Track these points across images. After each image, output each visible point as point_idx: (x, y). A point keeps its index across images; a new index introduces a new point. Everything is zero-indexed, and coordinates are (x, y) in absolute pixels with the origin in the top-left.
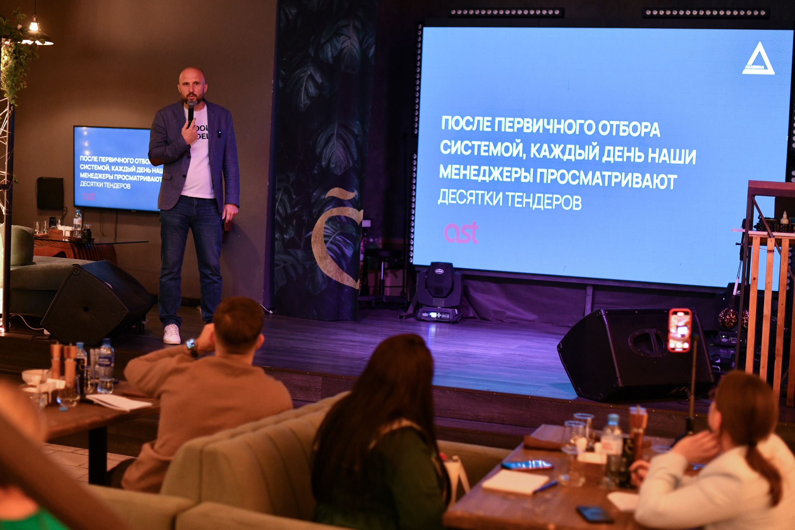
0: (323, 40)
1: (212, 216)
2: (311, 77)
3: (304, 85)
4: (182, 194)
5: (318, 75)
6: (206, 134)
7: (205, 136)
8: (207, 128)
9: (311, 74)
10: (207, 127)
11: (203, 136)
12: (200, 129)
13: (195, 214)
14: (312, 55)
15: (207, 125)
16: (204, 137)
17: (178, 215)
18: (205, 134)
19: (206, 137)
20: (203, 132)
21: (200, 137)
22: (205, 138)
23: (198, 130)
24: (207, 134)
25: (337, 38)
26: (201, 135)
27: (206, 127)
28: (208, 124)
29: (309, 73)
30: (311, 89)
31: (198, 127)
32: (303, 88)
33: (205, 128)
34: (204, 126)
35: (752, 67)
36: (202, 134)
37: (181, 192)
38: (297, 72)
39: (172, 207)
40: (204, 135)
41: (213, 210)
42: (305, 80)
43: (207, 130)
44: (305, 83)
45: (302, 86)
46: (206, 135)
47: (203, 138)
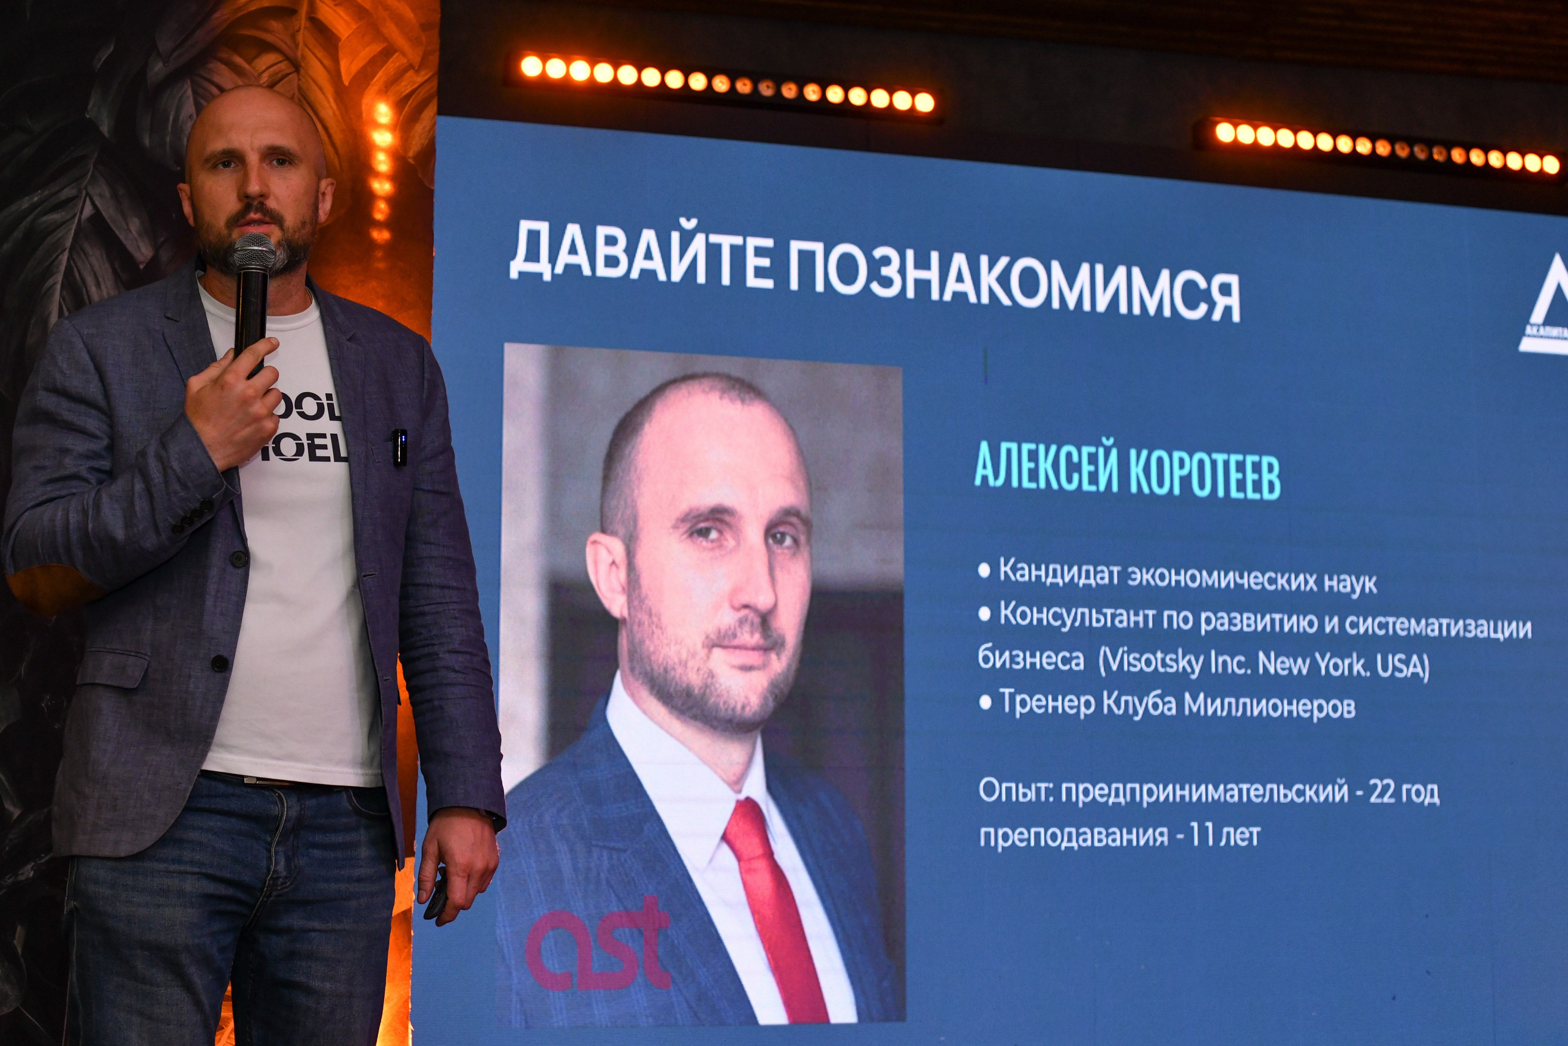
0: (158, 69)
1: (359, 880)
2: (99, 228)
3: (63, 268)
4: (209, 766)
5: (135, 224)
6: (329, 436)
7: (325, 447)
8: (331, 406)
9: (97, 216)
10: (335, 402)
11: (313, 448)
12: (295, 411)
13: (281, 867)
14: (105, 129)
15: (331, 390)
16: (319, 453)
17: (190, 885)
18: (324, 436)
19: (329, 452)
20: (315, 427)
21: (300, 451)
22: (327, 459)
23: (287, 414)
24: (334, 437)
25: (238, 60)
26: (305, 442)
27: (325, 402)
28: (336, 386)
29: (88, 210)
30: (98, 285)
31: (286, 398)
32: (59, 278)
33: (320, 407)
34: (315, 397)
35: (1543, 331)
36: (311, 437)
37: (203, 756)
38: (25, 204)
39: (150, 837)
40: (318, 441)
41: (364, 852)
42: (68, 244)
43: (333, 417)
44: (65, 257)
45: (48, 272)
46: (328, 441)
47: (313, 458)
